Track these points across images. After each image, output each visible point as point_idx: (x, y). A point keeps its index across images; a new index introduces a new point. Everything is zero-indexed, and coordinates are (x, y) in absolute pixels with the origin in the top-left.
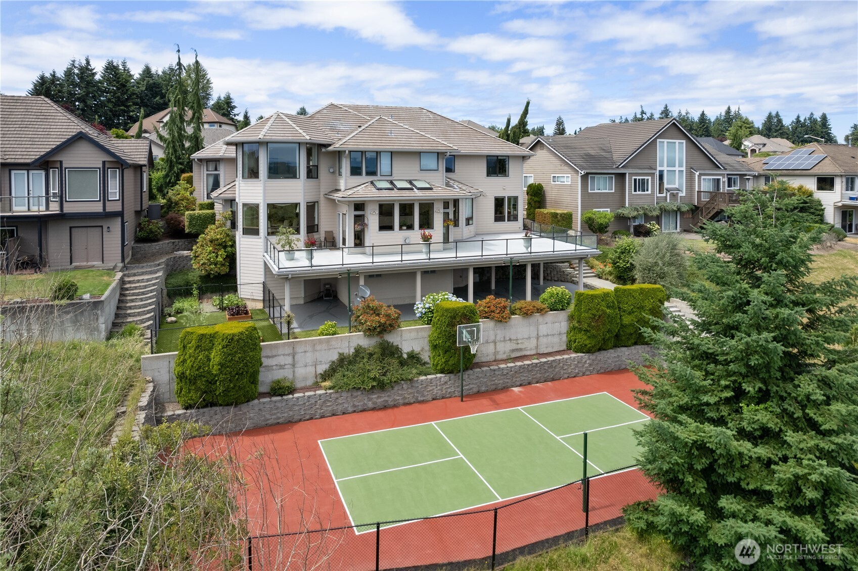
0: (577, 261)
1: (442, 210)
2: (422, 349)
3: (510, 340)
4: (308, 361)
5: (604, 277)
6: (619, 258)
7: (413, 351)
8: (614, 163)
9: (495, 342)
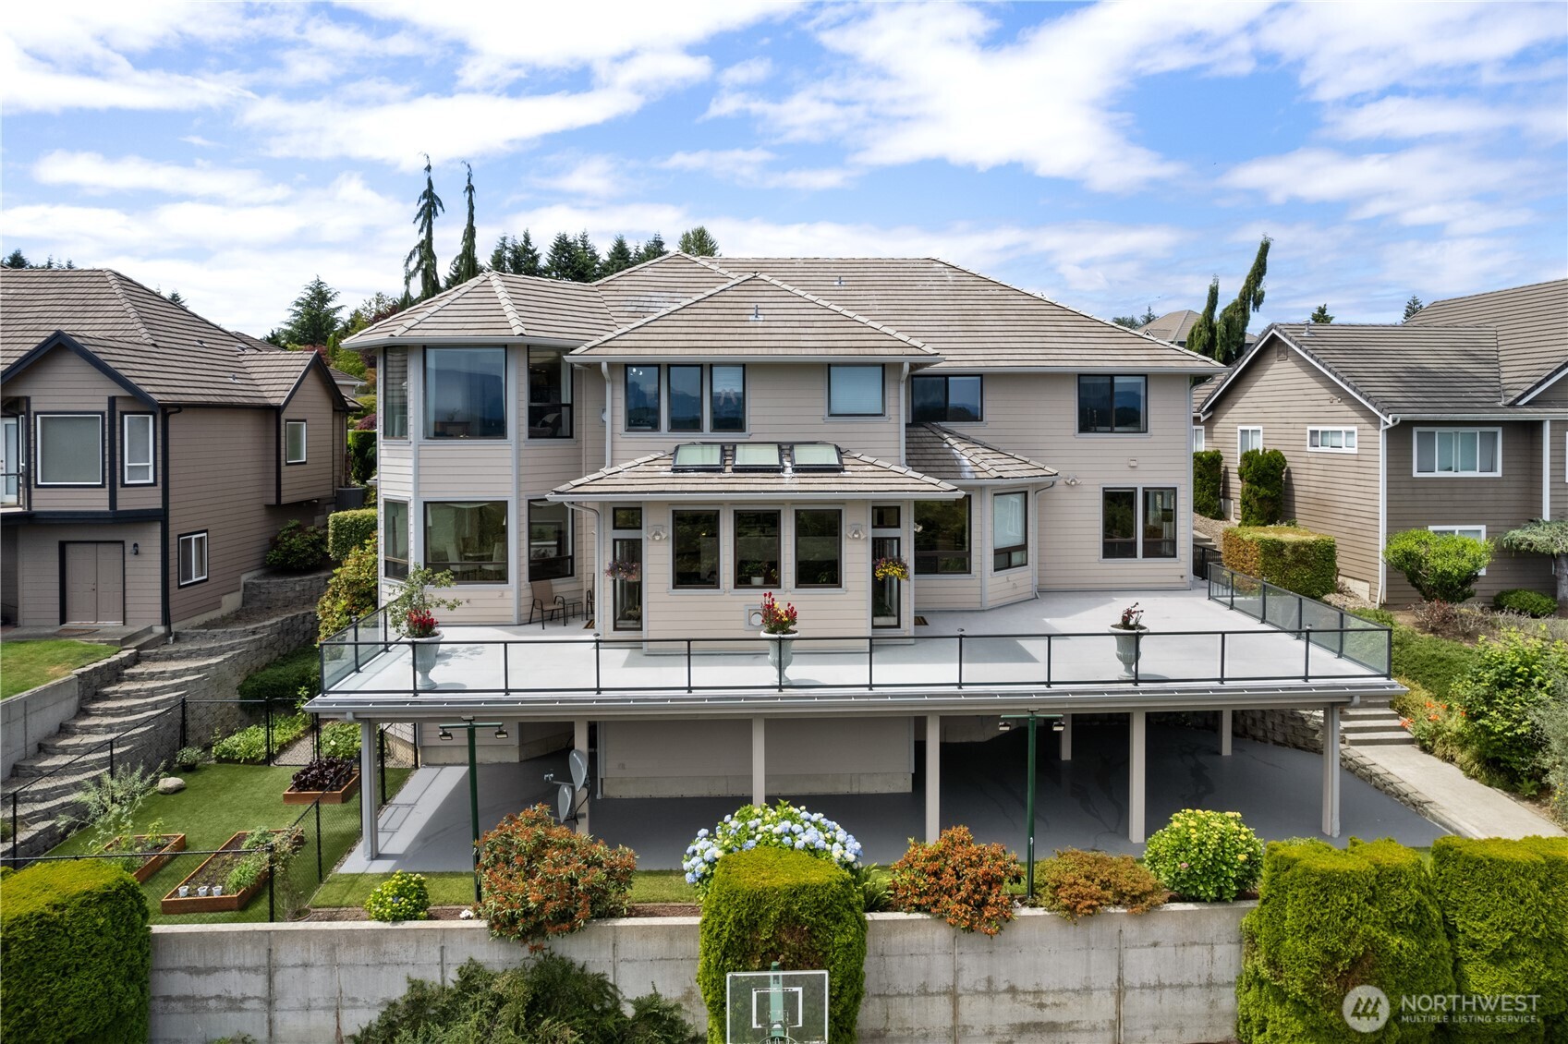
0: (1320, 713)
1: (868, 533)
2: (689, 995)
3: (1012, 990)
4: (313, 995)
5: (1439, 750)
6: (1489, 700)
7: (656, 996)
8: (1500, 391)
9: (953, 995)
